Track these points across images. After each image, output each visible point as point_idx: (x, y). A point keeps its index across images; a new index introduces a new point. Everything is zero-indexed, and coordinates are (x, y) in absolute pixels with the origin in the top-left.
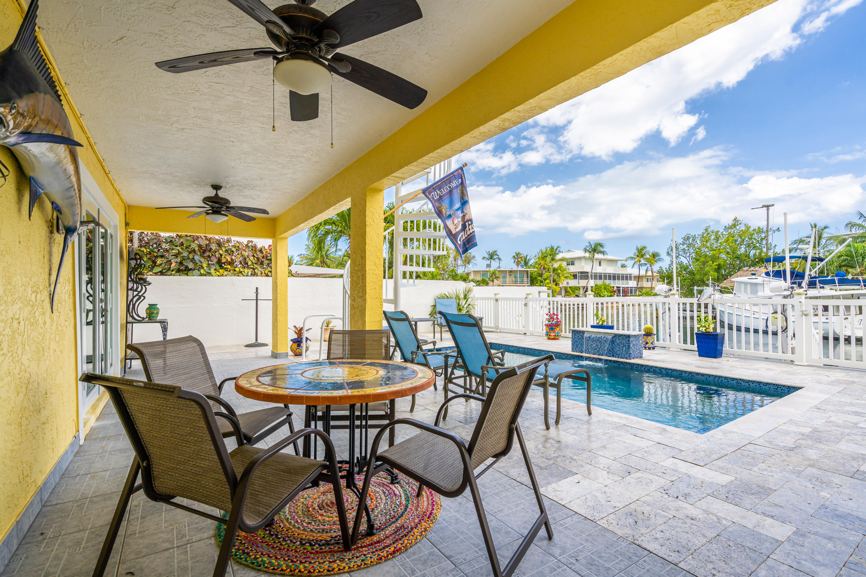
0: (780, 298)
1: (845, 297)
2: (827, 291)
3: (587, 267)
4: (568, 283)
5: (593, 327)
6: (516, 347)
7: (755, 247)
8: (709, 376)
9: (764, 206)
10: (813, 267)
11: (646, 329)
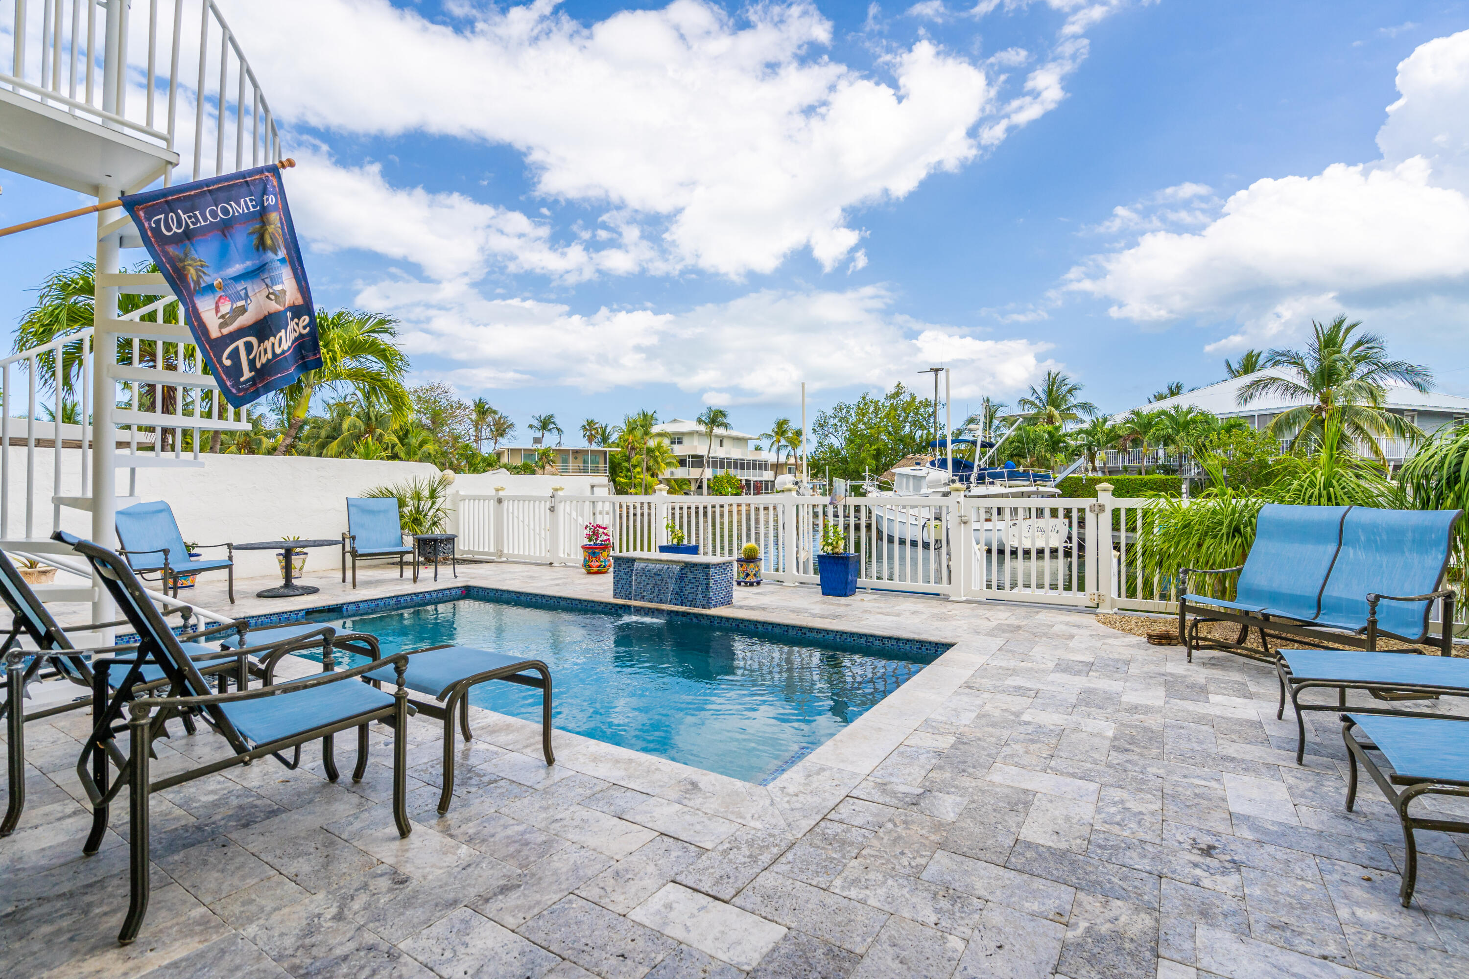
0: (938, 497)
1: (1015, 495)
2: (997, 488)
3: (700, 448)
4: (672, 473)
5: (663, 549)
6: (516, 593)
7: (921, 427)
8: (828, 632)
9: (932, 370)
10: (983, 454)
11: (747, 550)
